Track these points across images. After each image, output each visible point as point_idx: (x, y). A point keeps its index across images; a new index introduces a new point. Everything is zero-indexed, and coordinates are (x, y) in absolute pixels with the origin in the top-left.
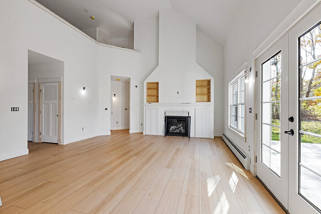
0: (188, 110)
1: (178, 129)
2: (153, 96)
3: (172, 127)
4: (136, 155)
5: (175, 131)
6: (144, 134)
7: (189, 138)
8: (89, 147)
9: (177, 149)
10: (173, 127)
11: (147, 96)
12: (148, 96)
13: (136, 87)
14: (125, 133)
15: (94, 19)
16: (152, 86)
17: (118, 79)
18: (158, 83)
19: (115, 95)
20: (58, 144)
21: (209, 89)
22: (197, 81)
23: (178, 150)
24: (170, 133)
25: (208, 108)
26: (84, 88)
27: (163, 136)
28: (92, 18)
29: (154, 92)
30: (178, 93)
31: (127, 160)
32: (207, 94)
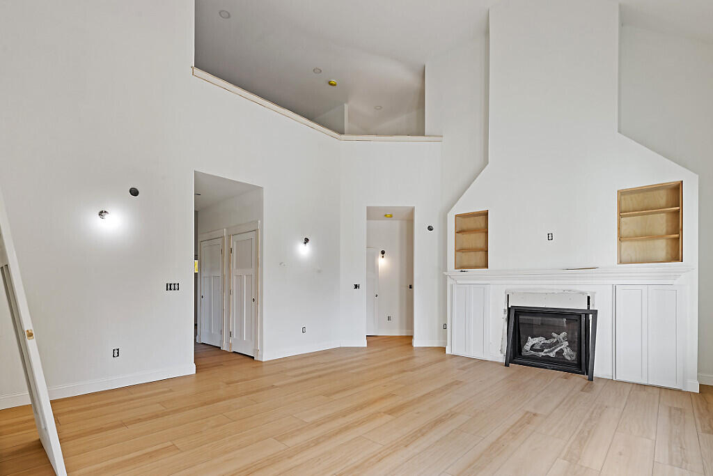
0: (588, 290)
1: (550, 346)
2: (476, 250)
3: (531, 341)
4: (391, 412)
5: (542, 354)
6: (448, 352)
7: (591, 379)
8: (302, 374)
9: (527, 412)
10: (536, 340)
11: (456, 251)
12: (459, 250)
13: (430, 229)
14: (401, 346)
15: (335, 85)
16: (471, 223)
17: (388, 215)
18: (486, 214)
19: (383, 253)
20: (253, 358)
21: (677, 216)
22: (622, 193)
23: (530, 418)
24: (525, 357)
25: (670, 282)
26: (307, 240)
27: (501, 364)
28: (331, 84)
29: (474, 240)
30: (550, 237)
31: (360, 423)
32: (668, 233)
